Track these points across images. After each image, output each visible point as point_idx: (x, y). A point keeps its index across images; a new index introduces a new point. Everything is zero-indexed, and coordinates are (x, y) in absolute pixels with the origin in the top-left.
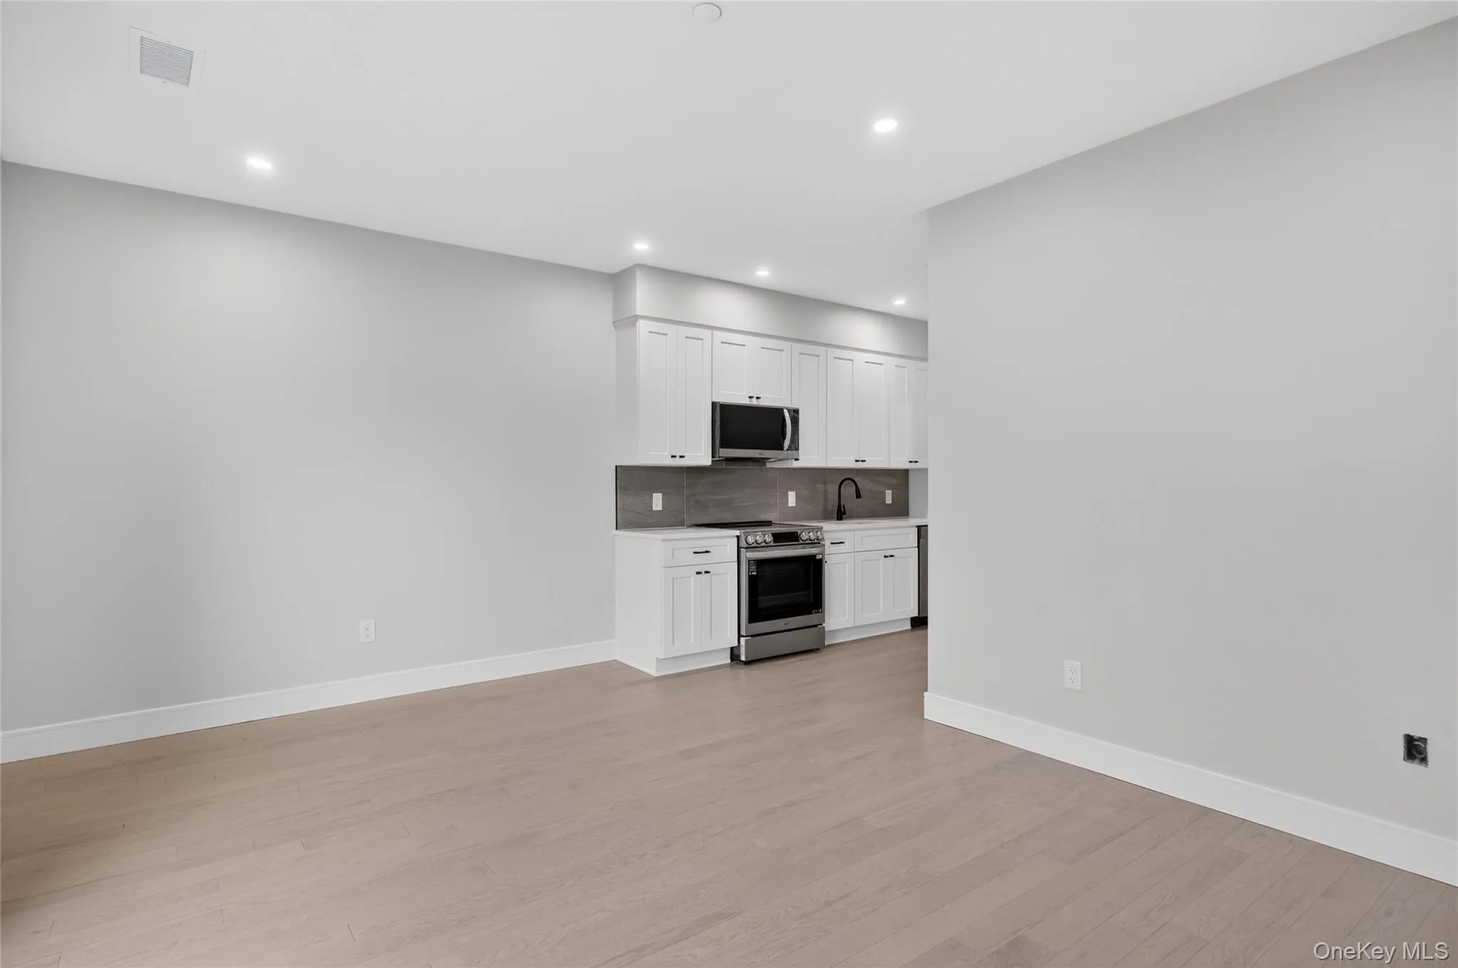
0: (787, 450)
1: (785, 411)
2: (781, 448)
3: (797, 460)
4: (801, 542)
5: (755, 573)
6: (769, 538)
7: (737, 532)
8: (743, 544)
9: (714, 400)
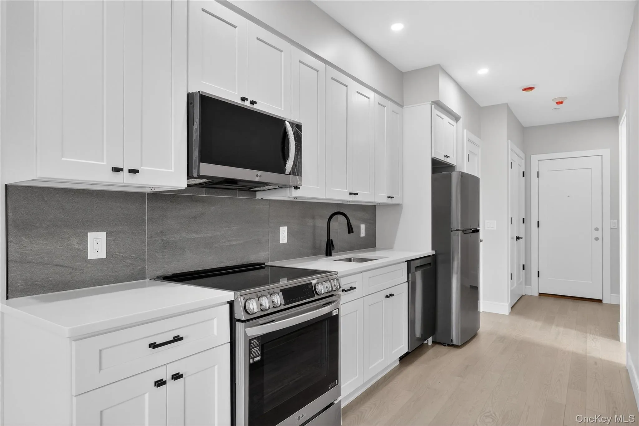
0: (290, 174)
1: (287, 124)
2: (282, 171)
3: (296, 188)
4: (317, 297)
5: (259, 358)
6: (278, 299)
7: (230, 295)
8: (240, 314)
9: (191, 91)
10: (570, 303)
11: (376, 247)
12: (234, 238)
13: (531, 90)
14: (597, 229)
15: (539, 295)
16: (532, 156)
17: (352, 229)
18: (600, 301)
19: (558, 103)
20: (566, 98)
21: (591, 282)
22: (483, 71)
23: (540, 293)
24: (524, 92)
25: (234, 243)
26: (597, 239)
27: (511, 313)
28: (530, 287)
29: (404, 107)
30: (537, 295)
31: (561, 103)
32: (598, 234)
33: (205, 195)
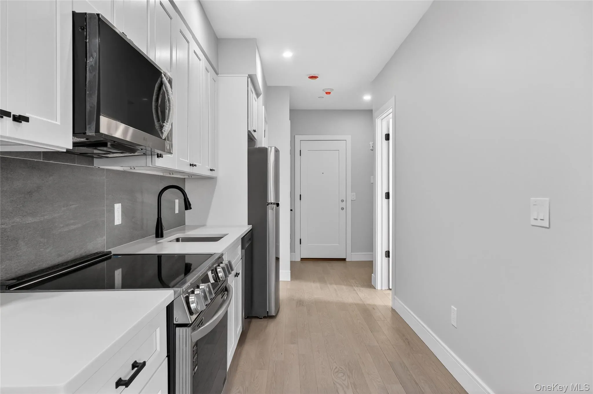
0: (165, 139)
1: (164, 77)
3: (160, 156)
5: (197, 368)
10: (325, 264)
11: (186, 224)
12: (72, 221)
13: (315, 78)
14: (342, 201)
15: (301, 260)
16: (296, 136)
17: (190, 205)
18: (344, 260)
19: (327, 93)
20: (332, 90)
21: (338, 245)
22: (288, 54)
23: (301, 258)
24: (310, 79)
25: (73, 227)
26: (343, 209)
27: (291, 280)
28: (294, 253)
29: (219, 75)
30: (299, 260)
31: (329, 93)
32: (343, 205)
33: (42, 161)
